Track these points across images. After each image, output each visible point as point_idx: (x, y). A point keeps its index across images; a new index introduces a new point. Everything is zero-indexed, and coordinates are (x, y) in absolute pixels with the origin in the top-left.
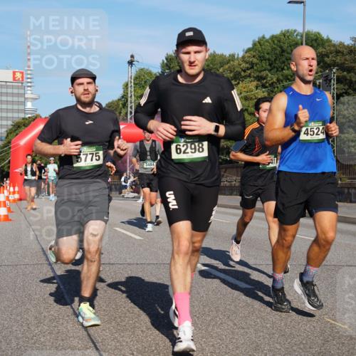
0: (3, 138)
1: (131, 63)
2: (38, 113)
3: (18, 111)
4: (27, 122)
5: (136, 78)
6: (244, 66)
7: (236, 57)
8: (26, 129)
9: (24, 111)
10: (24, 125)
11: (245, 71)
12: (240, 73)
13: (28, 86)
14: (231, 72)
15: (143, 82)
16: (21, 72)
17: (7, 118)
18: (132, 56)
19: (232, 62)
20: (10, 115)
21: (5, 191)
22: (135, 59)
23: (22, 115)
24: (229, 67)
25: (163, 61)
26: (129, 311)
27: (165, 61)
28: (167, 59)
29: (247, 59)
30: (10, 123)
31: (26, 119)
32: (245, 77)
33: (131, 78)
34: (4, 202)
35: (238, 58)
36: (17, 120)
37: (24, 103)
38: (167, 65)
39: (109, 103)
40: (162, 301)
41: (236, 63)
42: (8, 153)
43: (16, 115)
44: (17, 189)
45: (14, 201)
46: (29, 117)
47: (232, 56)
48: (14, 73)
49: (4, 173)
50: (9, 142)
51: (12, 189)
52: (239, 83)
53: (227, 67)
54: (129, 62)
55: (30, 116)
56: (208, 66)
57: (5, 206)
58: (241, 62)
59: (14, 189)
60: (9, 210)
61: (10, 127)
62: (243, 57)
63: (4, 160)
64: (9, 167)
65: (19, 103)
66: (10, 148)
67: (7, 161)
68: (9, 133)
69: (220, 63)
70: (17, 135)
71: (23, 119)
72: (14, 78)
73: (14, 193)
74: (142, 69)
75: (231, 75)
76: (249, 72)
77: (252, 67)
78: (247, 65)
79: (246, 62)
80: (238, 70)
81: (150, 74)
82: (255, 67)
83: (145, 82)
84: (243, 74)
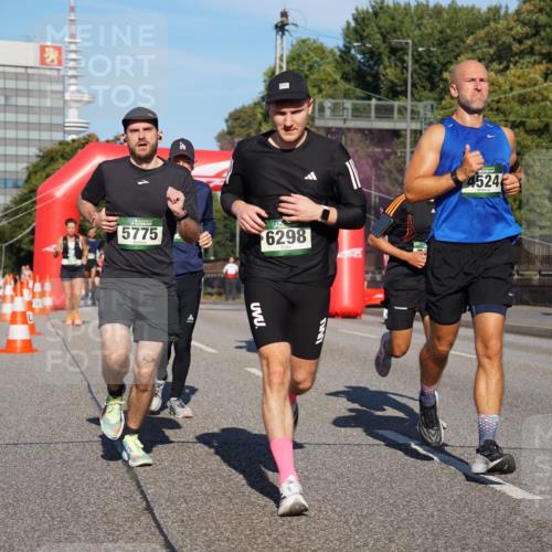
0: (21, 183)
1: (281, 28)
2: (90, 131)
3: (51, 127)
4: (68, 149)
5: (291, 60)
6: (519, 30)
7: (502, 12)
8: (67, 164)
9: (62, 127)
10: (63, 157)
11: (520, 42)
12: (510, 47)
13: (71, 77)
14: (491, 44)
15: (306, 68)
16: (55, 48)
17: (28, 143)
18: (284, 14)
19: (492, 24)
20: (34, 135)
21: (25, 292)
22: (290, 20)
23: (58, 136)
24: (487, 34)
25: (348, 23)
26: (279, 543)
27: (353, 24)
28: (355, 19)
29: (525, 16)
30: (34, 151)
31: (67, 144)
32: (522, 54)
33: (281, 60)
34: (24, 314)
35: (506, 13)
36: (49, 146)
37: (62, 112)
38: (355, 31)
39: (236, 112)
40: (347, 522)
41: (502, 24)
42: (30, 214)
43: (45, 135)
44: (48, 286)
45: (43, 311)
46: (74, 141)
47: (495, 12)
48: (43, 49)
49: (23, 254)
50: (33, 191)
51: (38, 287)
52: (507, 68)
53: (482, 33)
54: (276, 26)
55: (74, 137)
56: (441, 32)
57: (25, 321)
58: (512, 24)
59: (43, 286)
60: (32, 329)
61: (35, 160)
62: (518, 12)
63: (22, 227)
64: (32, 241)
65: (51, 111)
66: (35, 203)
67: (28, 230)
68: (33, 172)
69: (468, 26)
70: (48, 176)
71: (61, 143)
72: (43, 60)
73: (43, 294)
74: (304, 41)
75: (492, 51)
76: (529, 42)
77: (537, 33)
78: (526, 29)
79: (524, 24)
80: (506, 39)
81: (320, 50)
82: (543, 33)
83: (311, 67)
84: (516, 47)
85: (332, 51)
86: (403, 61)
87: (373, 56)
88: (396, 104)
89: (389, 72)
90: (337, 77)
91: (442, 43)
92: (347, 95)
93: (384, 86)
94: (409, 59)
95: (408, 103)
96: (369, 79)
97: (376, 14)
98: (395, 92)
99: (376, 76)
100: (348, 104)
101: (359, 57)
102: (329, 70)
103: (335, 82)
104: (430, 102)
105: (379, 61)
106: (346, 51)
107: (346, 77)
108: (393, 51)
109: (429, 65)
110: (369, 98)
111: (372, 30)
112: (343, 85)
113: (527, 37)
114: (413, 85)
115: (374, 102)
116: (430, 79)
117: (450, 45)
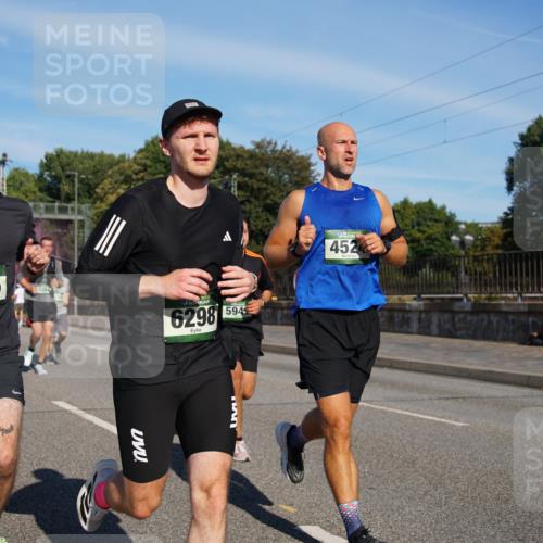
1: (3, 163)
5: (9, 180)
6: (136, 167)
7: (126, 158)
11: (136, 174)
12: (131, 176)
14: (121, 174)
15: (18, 184)
18: (5, 155)
19: (122, 164)
22: (9, 158)
24: (119, 169)
25: (42, 160)
27: (45, 161)
28: (46, 158)
29: (138, 161)
33: (3, 179)
35: (129, 159)
38: (46, 165)
41: (126, 165)
47: (123, 157)
53: (116, 168)
56: (95, 166)
58: (132, 164)
62: (135, 158)
69: (109, 164)
74: (17, 170)
75: (122, 178)
76: (142, 174)
77: (145, 170)
78: (139, 168)
79: (139, 164)
80: (130, 172)
81: (26, 174)
82: (149, 170)
83: (21, 184)
84: (134, 177)
85: (33, 175)
86: (73, 182)
87: (57, 179)
88: (69, 205)
89: (65, 187)
90: (36, 189)
91: (95, 173)
92: (41, 200)
93: (63, 195)
94: (76, 180)
95: (75, 204)
96: (54, 191)
97: (58, 156)
98: (69, 199)
99: (58, 190)
100: (42, 205)
101: (49, 179)
102: (31, 186)
103: (35, 193)
104: (88, 205)
105: (60, 182)
106: (41, 175)
107: (41, 190)
108: (68, 176)
109: (88, 184)
110: (54, 202)
111: (56, 164)
112: (39, 194)
113: (140, 171)
114: (79, 195)
115: (57, 204)
116: (88, 192)
117: (99, 174)
